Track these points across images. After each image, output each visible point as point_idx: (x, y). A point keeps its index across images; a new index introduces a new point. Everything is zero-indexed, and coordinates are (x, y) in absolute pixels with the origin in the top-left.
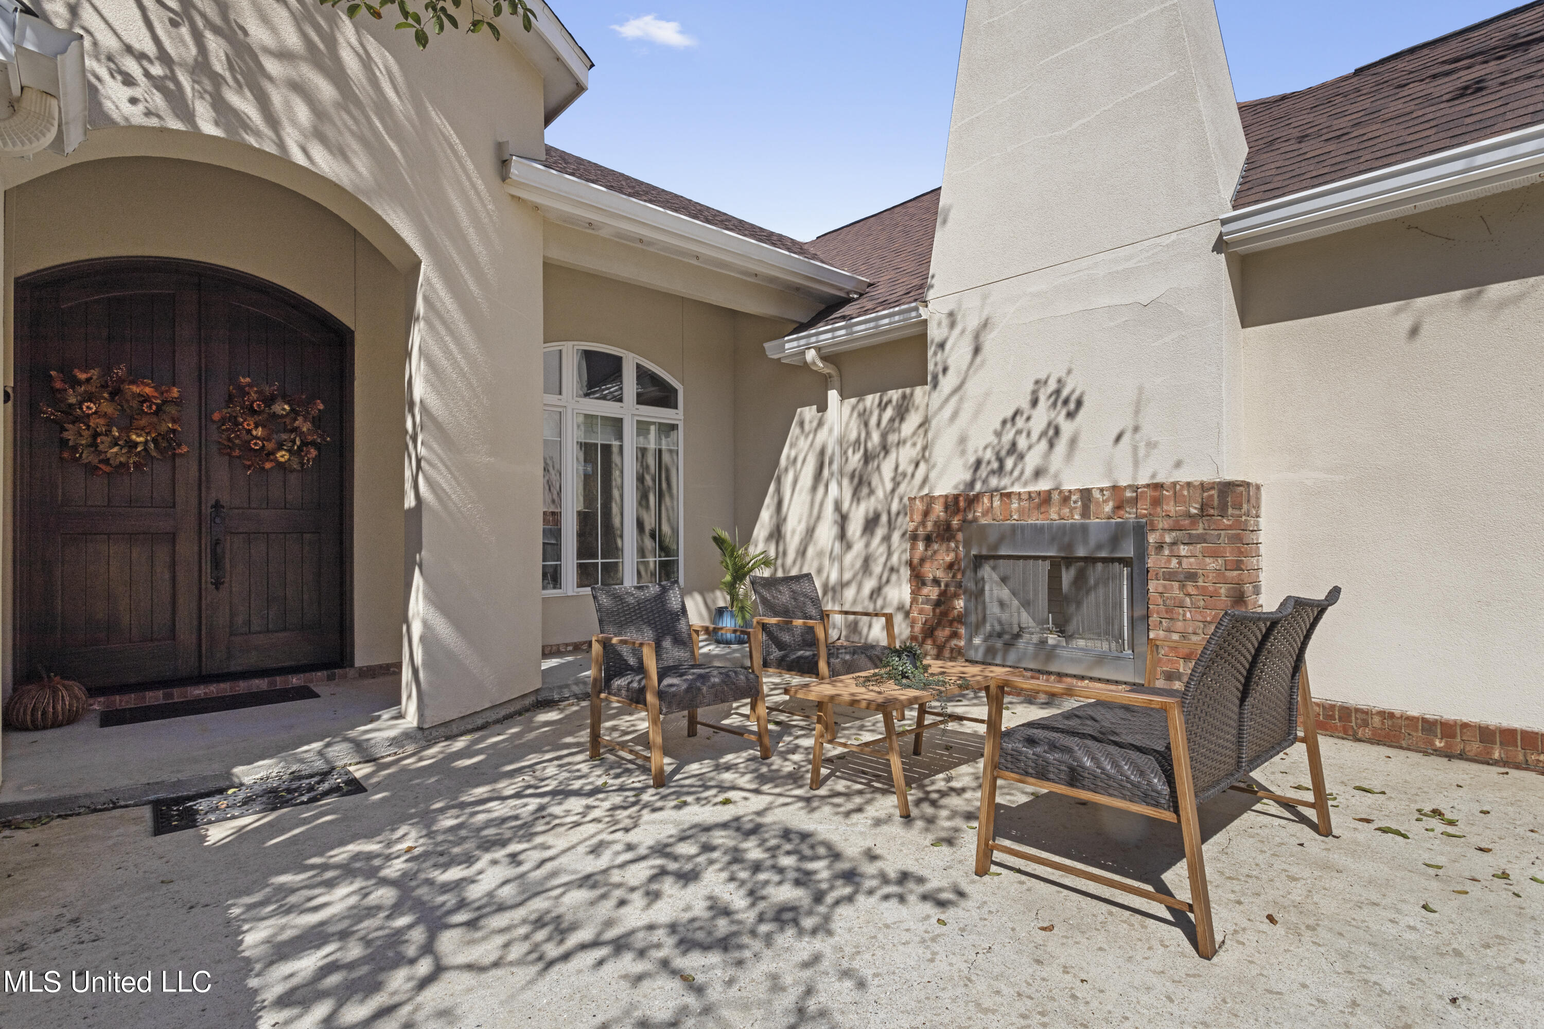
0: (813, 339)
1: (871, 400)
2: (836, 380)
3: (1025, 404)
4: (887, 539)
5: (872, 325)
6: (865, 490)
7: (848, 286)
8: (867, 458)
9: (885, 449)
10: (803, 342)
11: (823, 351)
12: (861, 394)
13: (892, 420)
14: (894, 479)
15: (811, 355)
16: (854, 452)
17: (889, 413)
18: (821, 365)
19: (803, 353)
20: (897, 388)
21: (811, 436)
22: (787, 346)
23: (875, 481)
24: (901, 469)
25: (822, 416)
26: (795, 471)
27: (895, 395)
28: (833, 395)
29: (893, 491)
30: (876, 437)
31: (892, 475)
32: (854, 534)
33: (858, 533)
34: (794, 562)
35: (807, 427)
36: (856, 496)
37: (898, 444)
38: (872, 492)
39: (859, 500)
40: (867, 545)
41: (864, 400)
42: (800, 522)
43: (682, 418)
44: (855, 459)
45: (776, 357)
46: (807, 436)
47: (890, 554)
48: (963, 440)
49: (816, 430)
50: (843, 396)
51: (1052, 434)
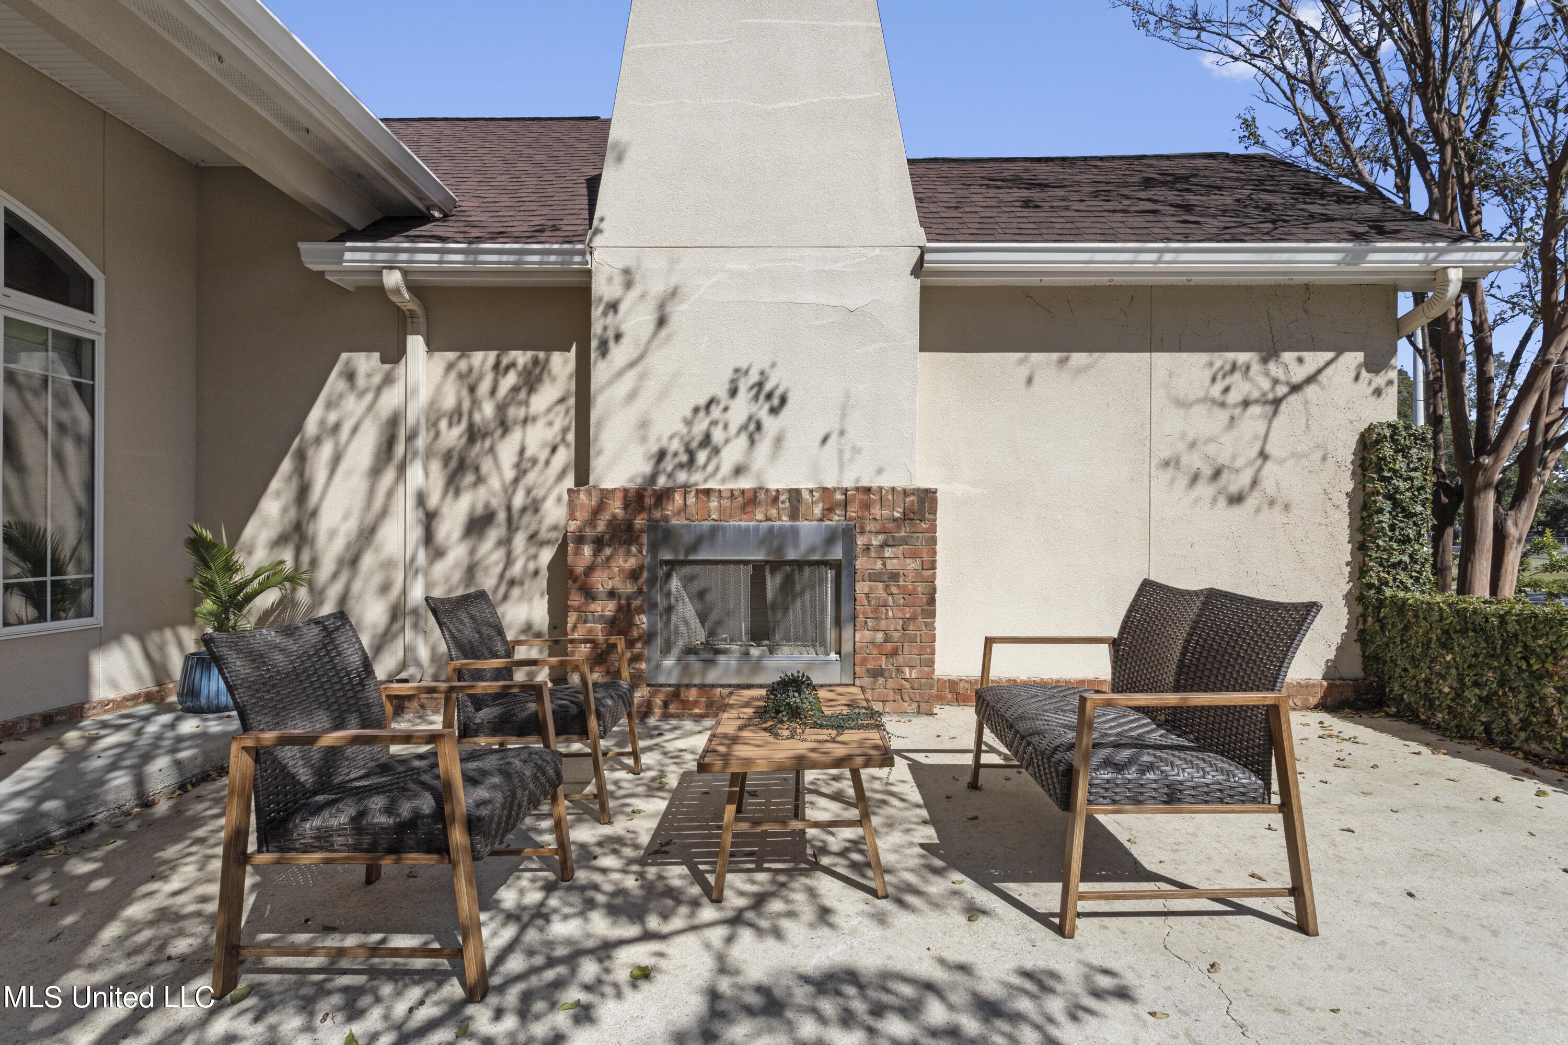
0: (404, 256)
1: (482, 360)
2: (422, 322)
3: (721, 392)
4: (506, 542)
5: (512, 258)
6: (470, 478)
7: (435, 198)
8: (473, 434)
9: (504, 426)
10: (381, 256)
11: (412, 277)
12: (465, 348)
13: (515, 389)
14: (517, 465)
15: (393, 279)
16: (450, 425)
17: (510, 380)
18: (407, 296)
19: (379, 272)
20: (525, 348)
21: (369, 397)
22: (348, 256)
23: (486, 466)
24: (529, 453)
25: (393, 369)
26: (337, 444)
27: (522, 358)
28: (416, 344)
29: (516, 480)
30: (488, 409)
31: (514, 459)
32: (448, 537)
33: (457, 534)
34: (335, 576)
35: (361, 382)
36: (453, 484)
37: (525, 421)
38: (480, 480)
39: (457, 493)
40: (472, 552)
41: (469, 356)
42: (346, 517)
43: (103, 330)
44: (452, 436)
45: (315, 268)
46: (361, 394)
47: (509, 561)
48: (644, 425)
49: (379, 390)
50: (432, 347)
51: (754, 428)
